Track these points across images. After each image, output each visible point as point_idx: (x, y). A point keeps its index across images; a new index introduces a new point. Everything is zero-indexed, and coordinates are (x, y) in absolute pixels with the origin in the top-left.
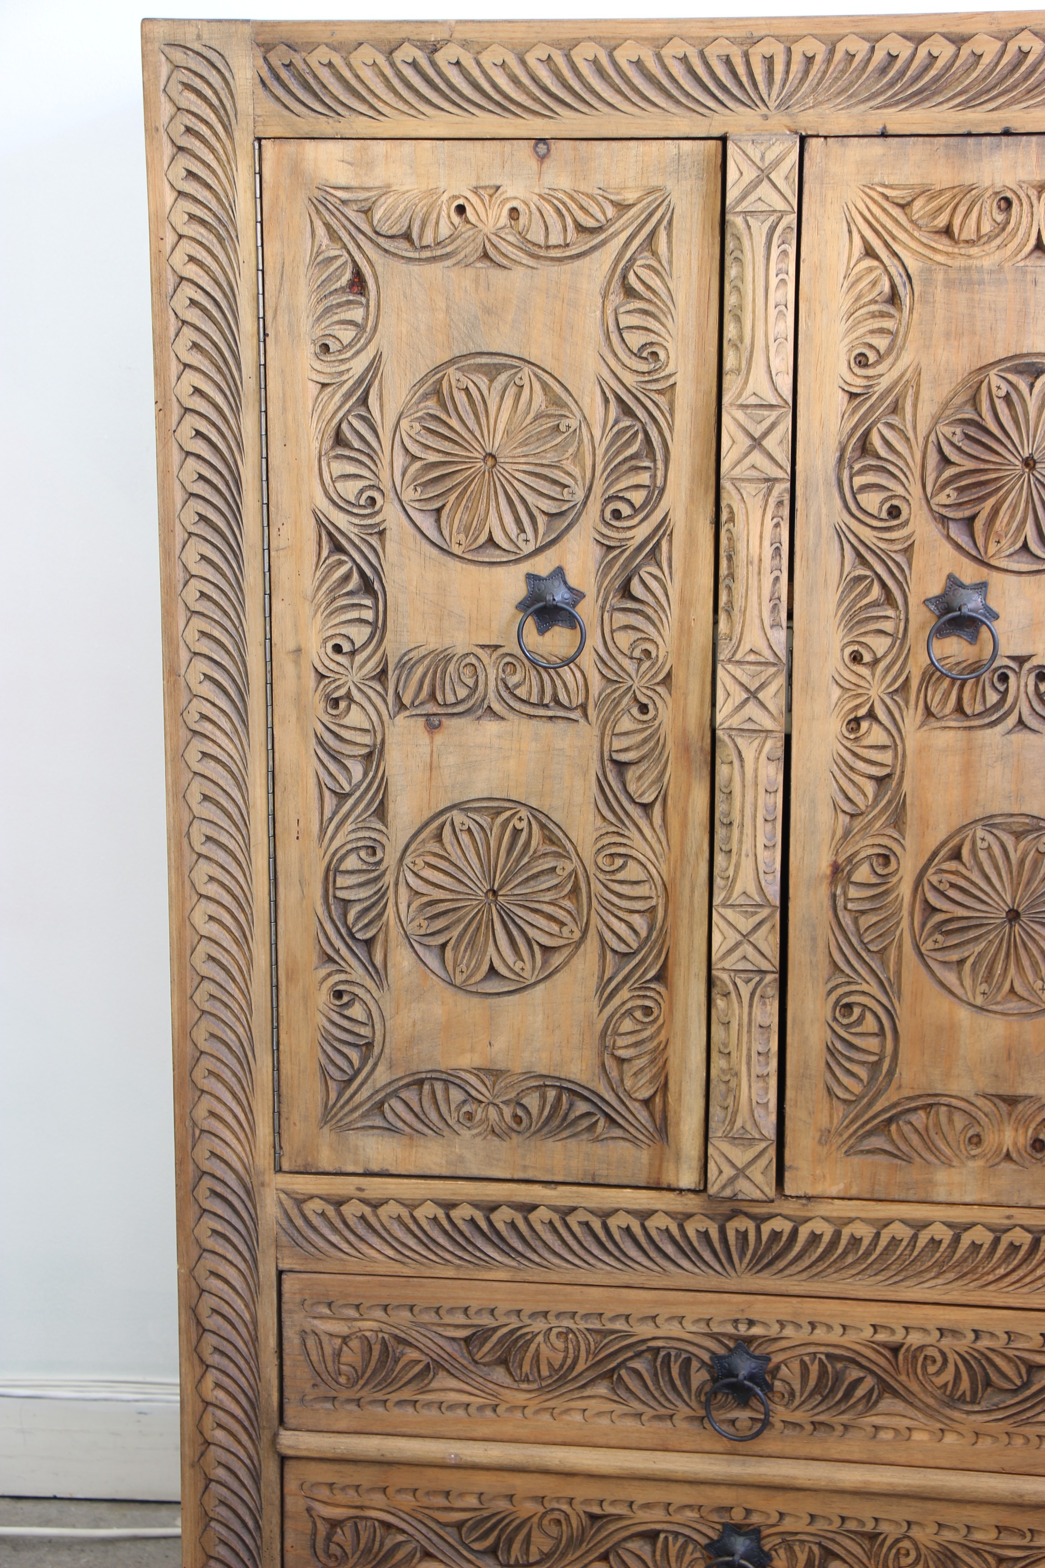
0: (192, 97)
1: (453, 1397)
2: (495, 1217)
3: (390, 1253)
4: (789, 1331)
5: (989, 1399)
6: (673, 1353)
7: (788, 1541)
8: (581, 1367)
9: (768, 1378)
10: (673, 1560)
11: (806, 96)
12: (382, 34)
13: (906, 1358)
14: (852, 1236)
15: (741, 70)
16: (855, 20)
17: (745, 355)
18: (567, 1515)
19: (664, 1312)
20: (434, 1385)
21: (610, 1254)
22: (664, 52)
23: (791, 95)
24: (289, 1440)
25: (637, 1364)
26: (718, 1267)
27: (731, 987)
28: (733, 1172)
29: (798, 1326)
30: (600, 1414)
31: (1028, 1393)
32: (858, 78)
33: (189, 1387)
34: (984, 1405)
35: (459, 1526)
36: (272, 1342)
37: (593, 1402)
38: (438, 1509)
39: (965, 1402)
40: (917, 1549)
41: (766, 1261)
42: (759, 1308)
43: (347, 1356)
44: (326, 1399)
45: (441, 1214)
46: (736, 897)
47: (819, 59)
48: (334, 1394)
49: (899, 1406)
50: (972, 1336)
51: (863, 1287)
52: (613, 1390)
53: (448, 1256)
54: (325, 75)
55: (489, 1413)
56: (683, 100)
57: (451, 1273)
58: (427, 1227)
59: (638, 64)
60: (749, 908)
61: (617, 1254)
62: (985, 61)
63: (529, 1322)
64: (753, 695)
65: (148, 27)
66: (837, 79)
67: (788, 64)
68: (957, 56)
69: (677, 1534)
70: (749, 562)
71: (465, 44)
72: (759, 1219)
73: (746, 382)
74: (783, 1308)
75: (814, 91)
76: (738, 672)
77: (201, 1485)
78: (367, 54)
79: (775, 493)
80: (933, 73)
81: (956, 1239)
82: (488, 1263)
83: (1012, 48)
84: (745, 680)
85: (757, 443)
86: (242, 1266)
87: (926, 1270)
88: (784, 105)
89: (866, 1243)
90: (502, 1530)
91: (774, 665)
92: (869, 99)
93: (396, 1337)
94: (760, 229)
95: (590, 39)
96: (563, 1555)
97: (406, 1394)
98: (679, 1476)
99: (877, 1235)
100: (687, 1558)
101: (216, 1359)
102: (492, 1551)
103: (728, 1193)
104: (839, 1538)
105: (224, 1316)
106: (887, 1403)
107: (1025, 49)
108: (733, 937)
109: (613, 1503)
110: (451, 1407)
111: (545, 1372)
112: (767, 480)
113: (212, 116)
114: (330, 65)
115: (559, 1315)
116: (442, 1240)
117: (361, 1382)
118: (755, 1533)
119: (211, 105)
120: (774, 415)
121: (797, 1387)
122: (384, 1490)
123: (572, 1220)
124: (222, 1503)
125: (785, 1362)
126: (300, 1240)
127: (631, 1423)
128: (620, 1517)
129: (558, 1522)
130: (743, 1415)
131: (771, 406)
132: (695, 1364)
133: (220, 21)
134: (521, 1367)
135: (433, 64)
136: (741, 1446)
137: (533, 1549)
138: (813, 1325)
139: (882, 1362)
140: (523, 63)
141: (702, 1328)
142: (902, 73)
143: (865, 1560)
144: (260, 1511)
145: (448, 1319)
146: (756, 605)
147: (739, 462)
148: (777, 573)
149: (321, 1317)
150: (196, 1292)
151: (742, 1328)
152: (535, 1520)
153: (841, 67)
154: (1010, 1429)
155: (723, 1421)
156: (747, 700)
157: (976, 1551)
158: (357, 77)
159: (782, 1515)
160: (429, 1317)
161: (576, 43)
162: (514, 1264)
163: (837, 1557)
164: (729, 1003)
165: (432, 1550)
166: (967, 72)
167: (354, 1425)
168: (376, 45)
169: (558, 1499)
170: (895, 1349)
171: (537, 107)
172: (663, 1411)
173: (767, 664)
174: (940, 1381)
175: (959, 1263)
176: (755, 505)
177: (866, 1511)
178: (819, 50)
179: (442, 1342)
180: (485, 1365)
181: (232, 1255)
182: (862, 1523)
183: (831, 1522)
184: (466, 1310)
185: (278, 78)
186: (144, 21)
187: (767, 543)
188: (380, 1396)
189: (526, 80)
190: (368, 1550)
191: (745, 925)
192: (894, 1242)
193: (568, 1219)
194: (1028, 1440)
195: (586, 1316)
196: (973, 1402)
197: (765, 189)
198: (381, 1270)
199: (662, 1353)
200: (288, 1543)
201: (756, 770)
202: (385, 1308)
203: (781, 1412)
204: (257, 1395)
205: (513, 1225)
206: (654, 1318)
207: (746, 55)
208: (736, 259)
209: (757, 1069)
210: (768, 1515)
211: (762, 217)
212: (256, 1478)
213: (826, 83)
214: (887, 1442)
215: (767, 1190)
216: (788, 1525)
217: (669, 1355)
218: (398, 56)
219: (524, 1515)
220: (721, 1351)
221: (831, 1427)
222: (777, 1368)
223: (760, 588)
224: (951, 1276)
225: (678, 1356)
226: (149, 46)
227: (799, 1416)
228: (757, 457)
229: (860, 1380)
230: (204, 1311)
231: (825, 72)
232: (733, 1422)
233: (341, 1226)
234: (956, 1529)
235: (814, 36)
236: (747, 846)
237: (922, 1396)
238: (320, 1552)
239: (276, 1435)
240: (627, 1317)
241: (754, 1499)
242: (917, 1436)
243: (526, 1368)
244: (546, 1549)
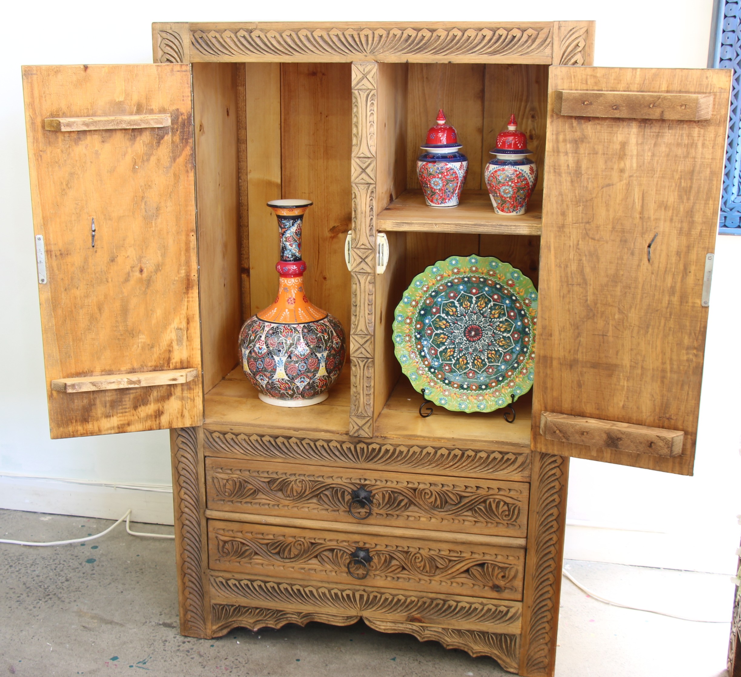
0: (169, 49)
1: (264, 501)
2: (277, 440)
3: (242, 451)
4: (378, 483)
5: (448, 507)
6: (339, 489)
7: (378, 553)
8: (307, 493)
9: (371, 498)
10: (339, 558)
11: (380, 49)
12: (233, 27)
13: (418, 493)
14: (400, 451)
15: (357, 40)
16: (396, 23)
17: (359, 139)
18: (303, 543)
19: (336, 475)
20: (257, 497)
21: (317, 454)
22: (330, 33)
23: (375, 48)
24: (210, 513)
25: (326, 492)
26: (354, 460)
27: (357, 363)
28: (358, 428)
29: (381, 481)
30: (314, 509)
31: (460, 505)
32: (398, 43)
33: (176, 494)
34: (445, 509)
35: (267, 544)
36: (203, 480)
37: (311, 504)
38: (260, 539)
39: (438, 508)
40: (422, 557)
41: (370, 458)
42: (369, 475)
43: (228, 486)
44: (221, 500)
45: (259, 439)
46: (358, 332)
47: (384, 36)
48: (224, 498)
49: (416, 509)
50: (441, 486)
51: (404, 468)
52: (318, 501)
53: (262, 453)
54: (214, 41)
55: (276, 507)
56: (337, 50)
57: (263, 459)
58: (254, 443)
59: (321, 37)
60: (363, 336)
61: (319, 454)
62: (442, 38)
63: (289, 477)
64: (363, 260)
65: (154, 25)
66: (390, 43)
67: (373, 38)
68: (432, 36)
69: (340, 550)
70: (362, 213)
71: (261, 30)
72: (368, 444)
73: (360, 149)
74: (376, 475)
75: (383, 47)
76: (358, 252)
77: (181, 526)
78: (228, 34)
79: (370, 188)
80: (424, 42)
81: (436, 453)
82: (275, 456)
83: (451, 34)
84: (360, 254)
85: (364, 170)
86: (192, 454)
87: (426, 463)
88: (372, 52)
89: (405, 453)
90: (282, 547)
91: (371, 249)
92: (402, 50)
93: (244, 480)
94: (364, 95)
95: (305, 28)
96: (302, 555)
97: (248, 500)
98: (340, 530)
99: (409, 450)
100: (344, 558)
101: (185, 485)
102: (278, 553)
103: (356, 435)
104: (395, 553)
105: (187, 471)
106: (412, 508)
107: (455, 34)
108: (358, 346)
109: (319, 539)
110: (264, 505)
111: (295, 494)
112: (368, 184)
113: (176, 55)
114: (215, 37)
115: (299, 475)
116: (259, 448)
117: (233, 495)
118: (367, 550)
119: (175, 51)
120: (370, 160)
121: (381, 502)
122: (242, 532)
123: (303, 442)
124: (188, 532)
125: (377, 493)
126: (211, 446)
127: (324, 512)
128: (321, 544)
129: (301, 545)
130: (363, 511)
131: (369, 158)
132: (346, 493)
133: (178, 23)
134: (287, 492)
135: (251, 37)
136: (362, 521)
137: (292, 553)
138: (387, 481)
139: (410, 494)
140: (282, 36)
141: (348, 481)
142: (413, 41)
143: (404, 560)
144: (201, 535)
145: (262, 475)
147: (357, 177)
148: (372, 217)
149: (219, 473)
150: (177, 462)
151: (362, 481)
152: (293, 544)
153: (392, 39)
154: (454, 518)
155: (356, 512)
156: (361, 262)
157: (442, 558)
158: (225, 41)
159: (376, 545)
160: (255, 474)
161: (300, 30)
162: (284, 457)
163: (395, 559)
164: (356, 369)
165: (258, 552)
166: (436, 41)
167: (231, 509)
168: (231, 30)
169: (300, 537)
170: (415, 490)
171: (287, 52)
172: (335, 508)
173: (368, 249)
174: (430, 501)
175: (437, 461)
176: (363, 192)
177: (404, 544)
178: (384, 33)
179: (260, 483)
180: (275, 491)
181: (189, 450)
182: (403, 548)
183: (393, 547)
184: (268, 472)
185: (198, 42)
186: (153, 23)
187: (368, 206)
188: (239, 500)
189: (283, 43)
190: (236, 551)
191: (362, 341)
192: (414, 453)
193: (302, 442)
194: (459, 521)
195: (309, 476)
196: (441, 508)
197: (365, 81)
198: (239, 457)
199: (335, 489)
200: (210, 547)
201: (365, 287)
202: (240, 470)
203: (375, 510)
204: (199, 497)
205: (283, 443)
206: (332, 477)
207: (359, 34)
208: (356, 105)
209: (366, 392)
210: (371, 544)
211: (364, 91)
212: (199, 525)
213: (387, 44)
214: (412, 521)
215: (369, 434)
216: (378, 548)
217: (337, 490)
218: (239, 34)
219: (289, 542)
220: (355, 489)
221: (393, 516)
222: (374, 495)
223: (365, 222)
224: (434, 465)
225: (340, 490)
226: (154, 32)
227: (381, 512)
228: (364, 176)
229: (403, 500)
230: (180, 469)
231: (386, 41)
232: (359, 513)
233: (225, 442)
234: (435, 551)
235: (382, 28)
236: (362, 314)
237: (424, 506)
238: (220, 551)
239: (205, 511)
240: (323, 476)
241: (366, 539)
242: (422, 519)
243: (289, 492)
244: (296, 553)
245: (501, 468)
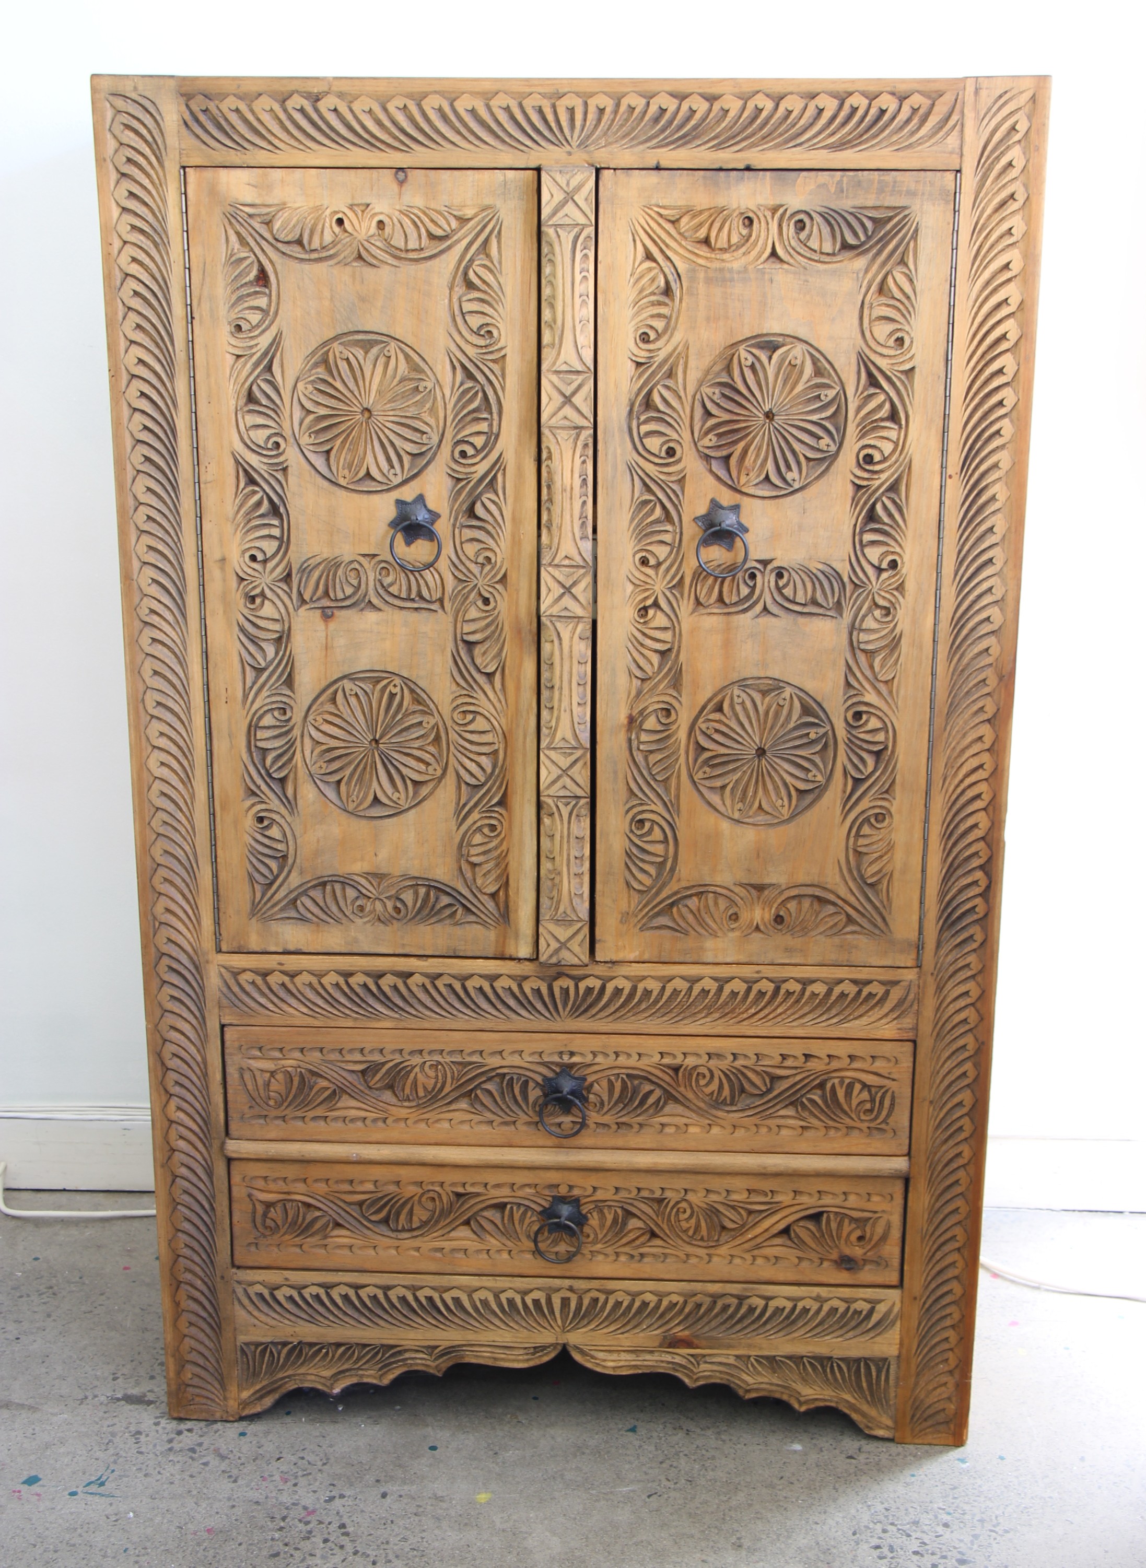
0: (132, 135)
1: (354, 1113)
2: (382, 982)
3: (305, 1010)
4: (598, 1060)
5: (742, 1103)
6: (515, 1077)
7: (600, 1207)
8: (447, 1089)
9: (584, 1093)
10: (516, 1223)
11: (599, 138)
12: (277, 87)
13: (684, 1075)
14: (645, 989)
15: (550, 118)
16: (635, 82)
17: (558, 333)
18: (439, 1195)
19: (508, 1048)
20: (339, 1105)
21: (468, 1007)
22: (492, 103)
23: (588, 137)
24: (234, 1147)
25: (488, 1086)
26: (547, 1015)
27: (555, 809)
28: (557, 945)
29: (606, 1055)
30: (462, 1122)
31: (771, 1096)
32: (638, 125)
33: (158, 1110)
34: (739, 1106)
35: (361, 1204)
36: (219, 1076)
37: (457, 1113)
38: (345, 1193)
39: (726, 1104)
40: (692, 1208)
41: (582, 1009)
42: (579, 1043)
43: (274, 1086)
44: (260, 1117)
45: (341, 981)
46: (557, 742)
47: (608, 110)
48: (265, 1113)
49: (679, 1109)
50: (731, 1058)
51: (653, 1025)
52: (472, 1105)
53: (348, 1012)
54: (233, 118)
55: (380, 1124)
56: (507, 139)
57: (350, 1024)
58: (331, 991)
59: (473, 112)
60: (567, 751)
61: (473, 1007)
62: (732, 114)
63: (408, 1057)
64: (568, 590)
65: (96, 80)
66: (622, 126)
67: (586, 113)
68: (710, 110)
69: (519, 1205)
70: (564, 490)
71: (341, 95)
72: (577, 979)
73: (559, 354)
74: (595, 1043)
75: (605, 134)
76: (556, 573)
77: (169, 1180)
78: (265, 103)
79: (582, 437)
80: (693, 122)
81: (720, 990)
82: (378, 1016)
83: (751, 106)
84: (561, 579)
85: (568, 400)
86: (194, 1022)
87: (699, 1012)
88: (583, 144)
89: (655, 994)
90: (392, 1206)
91: (583, 567)
92: (646, 141)
93: (310, 1071)
94: (567, 238)
95: (436, 92)
96: (437, 1222)
97: (319, 1112)
98: (521, 1164)
99: (663, 988)
100: (527, 1221)
101: (177, 1090)
102: (385, 1221)
103: (554, 960)
104: (636, 1203)
105: (182, 1059)
106: (671, 1107)
107: (760, 106)
108: (556, 772)
109: (473, 1184)
110: (353, 1120)
111: (421, 1093)
112: (576, 428)
113: (147, 149)
114: (237, 111)
115: (430, 1052)
116: (343, 1000)
117: (286, 1104)
118: (576, 1202)
119: (146, 141)
120: (580, 378)
121: (605, 1098)
122: (305, 1180)
123: (439, 983)
124: (185, 1192)
125: (597, 1081)
126: (236, 1002)
127: (485, 1128)
128: (478, 1195)
129: (433, 1199)
130: (567, 1120)
131: (578, 372)
132: (531, 1085)
133: (151, 76)
134: (403, 1090)
135: (317, 110)
136: (565, 1142)
137: (415, 1219)
138: (617, 1054)
139: (667, 1078)
140: (385, 110)
141: (536, 1058)
142: (671, 122)
143: (655, 1217)
144: (214, 1197)
145: (349, 1057)
146: (569, 523)
147: (554, 414)
148: (584, 498)
149: (254, 1058)
150: (161, 1042)
151: (566, 1058)
152: (416, 1198)
153: (625, 116)
154: (758, 1122)
155: (552, 1124)
156: (563, 594)
157: (733, 1207)
158: (258, 120)
159: (595, 1189)
160: (335, 1056)
161: (425, 95)
162: (397, 1016)
163: (634, 1215)
164: (553, 821)
165: (341, 1222)
166: (719, 122)
167: (281, 1135)
168: (273, 95)
169: (433, 1183)
170: (676, 1069)
171: (397, 144)
172: (508, 1119)
173: (578, 567)
174: (708, 1090)
175: (722, 1006)
176: (567, 447)
177: (655, 1184)
178: (609, 104)
179: (345, 1074)
180: (377, 1089)
181: (186, 1014)
182: (652, 1192)
183: (630, 1192)
184: (362, 1050)
185: (197, 121)
186: (93, 76)
187: (576, 475)
188: (299, 1114)
189: (388, 123)
190: (294, 1222)
191: (564, 762)
192: (676, 992)
193: (436, 982)
194: (770, 1129)
195: (451, 1053)
196: (732, 1104)
197: (570, 208)
198: (298, 1023)
199: (507, 1078)
200: (236, 1218)
201: (571, 647)
202: (302, 1050)
203: (594, 1117)
204: (208, 1115)
205: (395, 988)
206: (501, 1053)
207: (554, 107)
208: (550, 260)
209: (574, 869)
210: (585, 1189)
211: (568, 229)
212: (210, 1174)
213: (614, 128)
214: (670, 1134)
215: (582, 957)
216: (600, 1195)
217: (512, 1079)
218: (290, 104)
219: (408, 1195)
220: (550, 1075)
221: (629, 1126)
222: (591, 1085)
223: (572, 509)
224: (717, 1015)
225: (518, 1079)
226: (97, 96)
227: (607, 1119)
228: (568, 411)
229: (651, 1092)
230: (167, 1055)
231: (613, 121)
232: (559, 1125)
233: (267, 991)
234: (719, 1193)
235: (605, 93)
236: (565, 704)
237: (695, 1101)
238: (259, 1225)
239: (223, 1144)
240: (481, 1052)
241: (575, 1178)
242: (692, 1130)
243: (407, 1091)
244: (424, 1219)
245: (856, 1014)
